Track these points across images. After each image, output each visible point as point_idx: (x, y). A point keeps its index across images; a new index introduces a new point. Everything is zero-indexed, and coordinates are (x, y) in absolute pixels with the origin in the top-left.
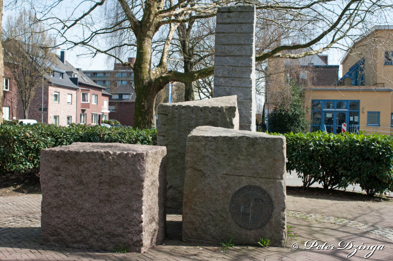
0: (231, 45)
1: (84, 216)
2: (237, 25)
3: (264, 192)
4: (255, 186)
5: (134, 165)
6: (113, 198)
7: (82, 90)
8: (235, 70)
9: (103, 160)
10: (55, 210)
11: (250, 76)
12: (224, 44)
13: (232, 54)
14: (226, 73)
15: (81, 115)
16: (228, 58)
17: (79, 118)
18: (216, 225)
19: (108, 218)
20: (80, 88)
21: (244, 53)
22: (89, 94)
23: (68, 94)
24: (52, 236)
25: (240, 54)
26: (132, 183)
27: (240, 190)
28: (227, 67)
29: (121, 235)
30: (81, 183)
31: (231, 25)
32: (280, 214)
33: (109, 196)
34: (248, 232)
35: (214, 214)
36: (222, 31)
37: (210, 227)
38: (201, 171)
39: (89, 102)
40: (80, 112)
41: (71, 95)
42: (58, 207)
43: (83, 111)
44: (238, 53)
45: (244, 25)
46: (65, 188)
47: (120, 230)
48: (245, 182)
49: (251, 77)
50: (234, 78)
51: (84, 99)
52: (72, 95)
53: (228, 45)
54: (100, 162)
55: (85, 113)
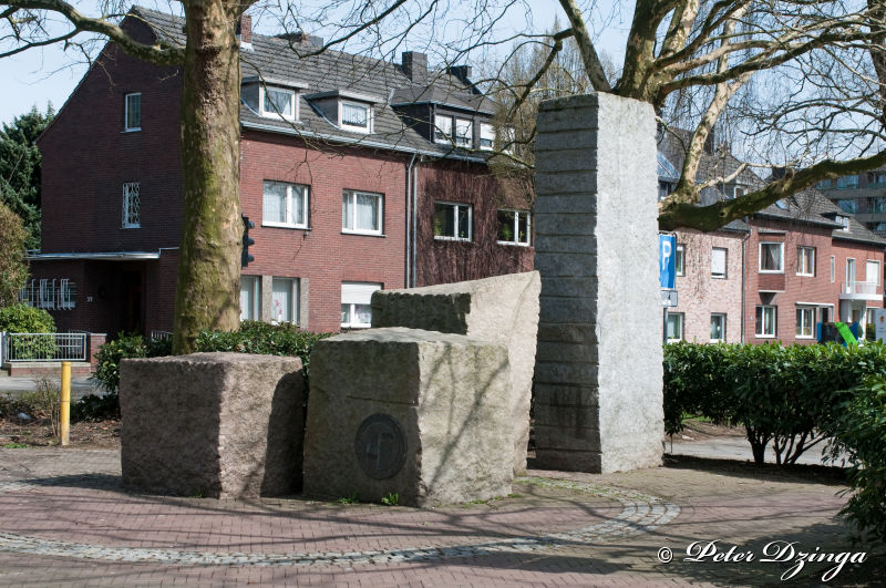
0: (562, 172)
1: (162, 448)
2: (571, 135)
3: (395, 425)
4: (384, 415)
5: (213, 380)
6: (193, 424)
7: (760, 234)
8: (569, 221)
9: (182, 372)
10: (135, 440)
11: (593, 230)
12: (550, 173)
13: (563, 190)
14: (554, 227)
15: (759, 310)
16: (557, 197)
17: (752, 317)
18: (341, 473)
19: (187, 451)
20: (754, 231)
21: (583, 187)
22: (783, 246)
23: (714, 248)
24: (133, 476)
25: (577, 190)
26: (211, 403)
27: (367, 420)
28: (556, 216)
29: (198, 475)
30: (160, 404)
31: (560, 135)
32: (414, 458)
33: (187, 421)
34: (377, 484)
35: (338, 456)
36: (546, 147)
37: (334, 475)
38: (323, 392)
39: (782, 271)
40: (755, 301)
41: (723, 253)
42: (138, 437)
43: (766, 297)
44: (574, 188)
45: (581, 133)
46: (145, 411)
47: (197, 468)
48: (373, 409)
49: (595, 233)
50: (566, 237)
51: (768, 263)
52: (726, 250)
53: (556, 173)
54: (178, 376)
55: (772, 303)
